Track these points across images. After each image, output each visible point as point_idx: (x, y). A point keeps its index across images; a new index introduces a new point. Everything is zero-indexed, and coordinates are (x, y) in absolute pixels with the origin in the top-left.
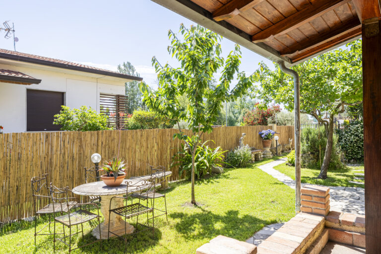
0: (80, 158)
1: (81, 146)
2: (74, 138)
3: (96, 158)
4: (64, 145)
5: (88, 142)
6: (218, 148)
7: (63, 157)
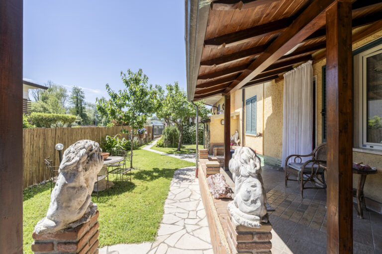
0: (44, 148)
1: (45, 139)
2: (40, 133)
3: (59, 147)
4: (33, 138)
5: (49, 136)
6: (124, 138)
7: (33, 147)
